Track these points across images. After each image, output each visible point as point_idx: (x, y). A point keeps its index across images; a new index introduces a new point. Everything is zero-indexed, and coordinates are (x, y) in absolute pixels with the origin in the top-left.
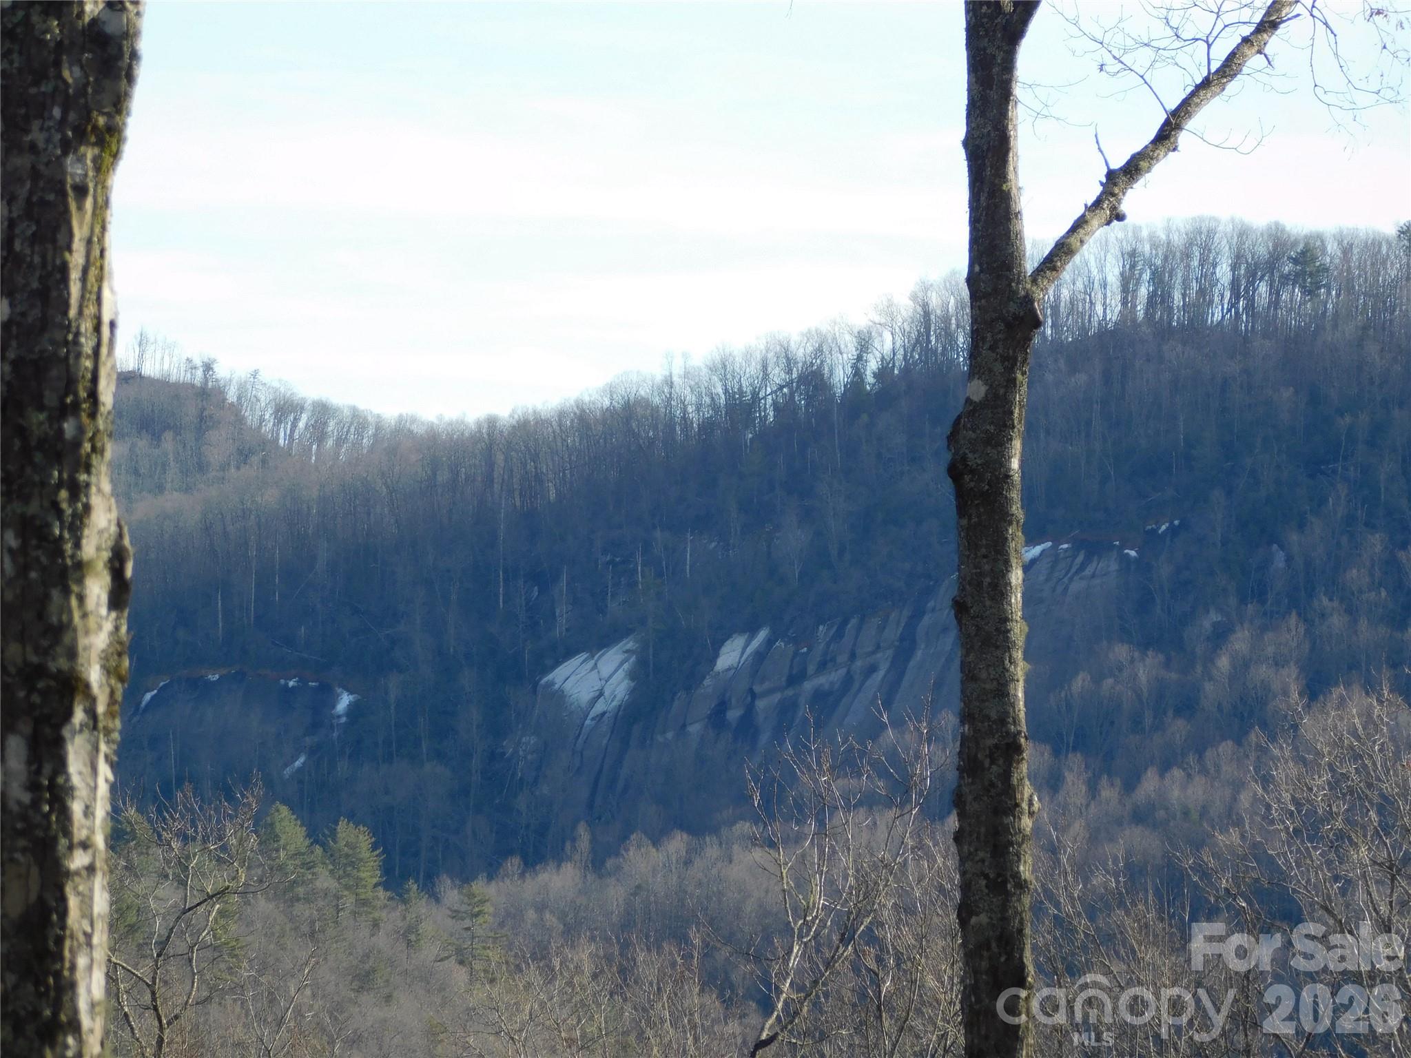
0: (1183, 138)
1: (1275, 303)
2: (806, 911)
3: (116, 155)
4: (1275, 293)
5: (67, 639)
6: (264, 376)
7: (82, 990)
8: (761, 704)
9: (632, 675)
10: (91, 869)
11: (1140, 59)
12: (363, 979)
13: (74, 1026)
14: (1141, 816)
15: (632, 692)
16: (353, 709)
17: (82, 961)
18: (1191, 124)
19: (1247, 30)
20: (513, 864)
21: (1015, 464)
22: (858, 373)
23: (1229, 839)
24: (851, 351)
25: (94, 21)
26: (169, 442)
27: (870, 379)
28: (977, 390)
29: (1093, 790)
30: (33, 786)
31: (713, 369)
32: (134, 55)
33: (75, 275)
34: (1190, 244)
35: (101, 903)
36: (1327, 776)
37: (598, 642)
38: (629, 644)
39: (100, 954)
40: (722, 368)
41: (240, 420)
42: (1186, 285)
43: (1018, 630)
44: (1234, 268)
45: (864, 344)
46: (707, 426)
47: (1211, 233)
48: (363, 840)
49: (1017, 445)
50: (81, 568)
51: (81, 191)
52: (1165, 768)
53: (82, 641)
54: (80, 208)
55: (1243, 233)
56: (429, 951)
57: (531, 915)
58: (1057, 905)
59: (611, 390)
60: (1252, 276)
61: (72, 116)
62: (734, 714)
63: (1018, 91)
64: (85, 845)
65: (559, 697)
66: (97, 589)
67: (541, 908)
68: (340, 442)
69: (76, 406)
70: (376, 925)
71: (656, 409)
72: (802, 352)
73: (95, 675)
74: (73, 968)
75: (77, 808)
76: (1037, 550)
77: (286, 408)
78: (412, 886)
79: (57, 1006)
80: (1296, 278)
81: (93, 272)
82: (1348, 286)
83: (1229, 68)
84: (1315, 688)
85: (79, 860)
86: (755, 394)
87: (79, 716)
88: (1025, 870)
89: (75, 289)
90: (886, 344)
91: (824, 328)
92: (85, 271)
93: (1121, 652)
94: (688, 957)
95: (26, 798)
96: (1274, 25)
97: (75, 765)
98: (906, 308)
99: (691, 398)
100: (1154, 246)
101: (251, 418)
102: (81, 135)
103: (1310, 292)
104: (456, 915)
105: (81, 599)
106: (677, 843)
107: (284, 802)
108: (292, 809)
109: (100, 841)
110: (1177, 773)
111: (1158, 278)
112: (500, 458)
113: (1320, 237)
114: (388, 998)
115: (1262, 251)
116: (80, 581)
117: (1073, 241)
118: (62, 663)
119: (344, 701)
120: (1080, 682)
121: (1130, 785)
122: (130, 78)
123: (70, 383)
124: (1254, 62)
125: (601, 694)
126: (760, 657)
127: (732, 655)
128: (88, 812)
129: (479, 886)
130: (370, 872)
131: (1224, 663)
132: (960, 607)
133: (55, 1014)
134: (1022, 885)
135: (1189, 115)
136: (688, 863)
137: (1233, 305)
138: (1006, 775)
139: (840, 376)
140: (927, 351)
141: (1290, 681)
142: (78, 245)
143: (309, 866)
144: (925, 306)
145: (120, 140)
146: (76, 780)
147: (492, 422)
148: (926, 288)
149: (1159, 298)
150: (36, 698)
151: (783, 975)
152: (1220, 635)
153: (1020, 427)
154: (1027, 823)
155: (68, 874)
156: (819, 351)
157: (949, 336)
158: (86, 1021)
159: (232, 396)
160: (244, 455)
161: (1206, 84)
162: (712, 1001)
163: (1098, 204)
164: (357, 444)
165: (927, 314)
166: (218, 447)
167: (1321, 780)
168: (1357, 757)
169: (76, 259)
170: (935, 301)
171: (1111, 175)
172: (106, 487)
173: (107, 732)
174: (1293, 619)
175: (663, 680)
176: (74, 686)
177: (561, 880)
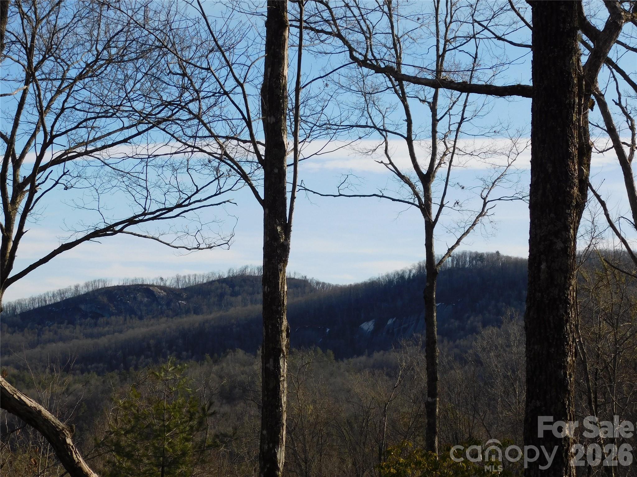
0: (460, 243)
1: (476, 264)
2: (402, 366)
3: (286, 264)
4: (476, 262)
5: (279, 343)
6: (314, 278)
7: (282, 400)
8: (395, 330)
9: (374, 325)
10: (284, 380)
11: (453, 230)
12: (332, 375)
13: (281, 406)
14: (457, 347)
15: (374, 328)
16: (329, 331)
17: (282, 395)
18: (462, 241)
19: (470, 226)
20: (355, 356)
21: (434, 296)
22: (409, 276)
23: (470, 351)
24: (408, 273)
25: (282, 243)
26: (299, 289)
27: (411, 277)
28: (428, 284)
29: (448, 342)
30: (274, 367)
31: (386, 276)
32: (289, 248)
33: (280, 284)
34: (462, 255)
35: (285, 385)
36: (486, 341)
37: (368, 320)
38: (373, 320)
39: (285, 394)
40: (388, 276)
41: (311, 285)
42: (462, 261)
43: (435, 323)
44: (470, 258)
45: (410, 271)
46: (385, 285)
47: (466, 253)
48: (331, 352)
49: (435, 293)
50: (282, 331)
51: (281, 270)
52: (460, 339)
53: (282, 343)
54: (281, 273)
55: (471, 253)
56: (342, 370)
57: (358, 364)
58: (443, 363)
59: (370, 280)
60: (473, 260)
61: (279, 258)
62: (391, 331)
63: (434, 236)
64: (283, 376)
65: (362, 329)
66: (284, 334)
67: (360, 363)
68: (326, 289)
69: (280, 305)
70: (333, 366)
71: (377, 283)
72: (400, 273)
73: (284, 348)
74: (281, 396)
75: (281, 370)
76: (439, 304)
77: (318, 283)
78: (339, 359)
79: (278, 403)
80: (480, 260)
81: (283, 283)
82: (488, 261)
83: (468, 232)
84: (484, 326)
85: (282, 379)
86: (393, 280)
87: (282, 355)
88: (437, 362)
89: (280, 286)
90: (414, 271)
91: (404, 269)
92: (282, 283)
93: (453, 320)
94: (384, 372)
95: (273, 369)
96: (475, 225)
97: (281, 363)
98: (417, 265)
99: (382, 281)
100: (457, 255)
101: (312, 285)
102: (281, 261)
103: (482, 262)
104: (346, 364)
105: (282, 336)
106: (382, 352)
107: (319, 346)
108: (320, 347)
109: (285, 375)
110: (462, 340)
111: (457, 260)
112: (352, 291)
113: (483, 253)
114: (336, 378)
115: (474, 256)
116: (282, 334)
117: (443, 260)
118: (279, 347)
119: (328, 330)
120: (446, 325)
121: (455, 341)
122: (289, 252)
123: (280, 301)
124: (472, 231)
125: (369, 328)
126: (394, 322)
127: (390, 322)
128: (283, 371)
129: (350, 360)
130: (332, 357)
131: (469, 322)
132: (426, 319)
133: (278, 404)
134: (437, 364)
135: (461, 239)
136: (383, 355)
137: (470, 264)
138: (434, 346)
139: (407, 277)
140: (420, 273)
141: (480, 324)
142: (280, 279)
143: (323, 357)
144: (420, 265)
145: (287, 262)
146: (281, 366)
147: (351, 285)
148: (420, 263)
149: (458, 263)
150: (275, 353)
151: (398, 376)
152: (468, 318)
153: (435, 290)
154: (437, 354)
155: (280, 381)
156: (403, 273)
157: (424, 270)
158: (283, 405)
159: (309, 281)
160: (311, 291)
161: (464, 234)
162: (387, 378)
163: (447, 254)
164: (329, 289)
165: (420, 267)
166: (307, 290)
167: (485, 342)
168: (491, 338)
169: (280, 281)
170: (421, 264)
171: (449, 249)
172: (286, 318)
173: (286, 358)
174: (480, 315)
175: (379, 326)
176: (281, 350)
177: (363, 358)
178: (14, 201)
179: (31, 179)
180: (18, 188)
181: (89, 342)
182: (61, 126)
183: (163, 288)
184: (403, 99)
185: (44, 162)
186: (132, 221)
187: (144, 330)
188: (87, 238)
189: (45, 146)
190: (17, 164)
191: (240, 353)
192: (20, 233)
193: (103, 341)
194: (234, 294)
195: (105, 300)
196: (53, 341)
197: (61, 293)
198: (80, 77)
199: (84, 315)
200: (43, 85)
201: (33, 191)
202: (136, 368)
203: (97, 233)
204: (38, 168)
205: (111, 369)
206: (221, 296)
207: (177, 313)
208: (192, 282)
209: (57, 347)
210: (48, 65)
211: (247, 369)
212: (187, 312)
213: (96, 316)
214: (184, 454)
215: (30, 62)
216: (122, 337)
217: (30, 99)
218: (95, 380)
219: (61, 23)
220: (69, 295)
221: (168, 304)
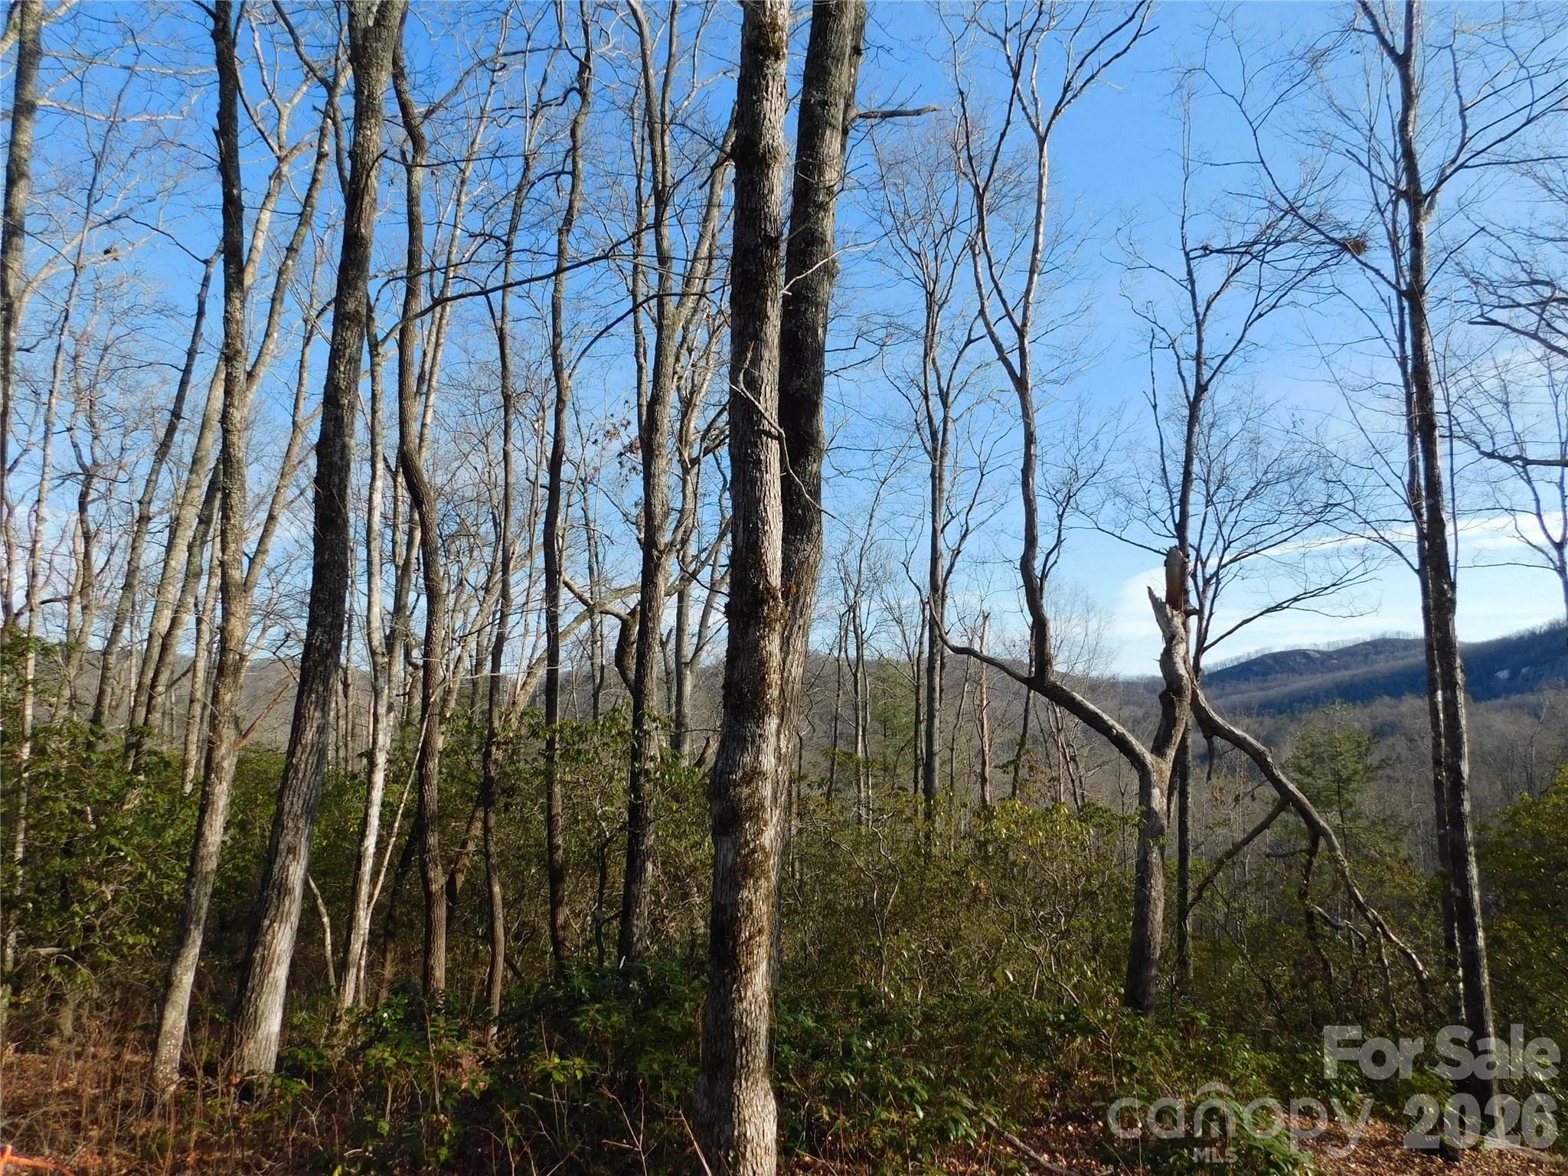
8: (1530, 677)
9: (1509, 673)
15: (1509, 676)
22: (1540, 632)
27: (1543, 632)
37: (1502, 669)
38: (1508, 669)
46: (1517, 640)
62: (1526, 678)
65: (1497, 677)
90: (1544, 627)
112: (1485, 646)
125: (1504, 676)
126: (1528, 670)
139: (1538, 632)
175: (1515, 673)
176: (1456, 683)
177: (1501, 701)
178: (1204, 591)
179: (1216, 574)
180: (1207, 582)
181: (1261, 693)
182: (1235, 535)
183: (1318, 652)
184: (1529, 482)
185: (1224, 561)
186: (1296, 599)
187: (1304, 684)
188: (1262, 614)
189: (1225, 550)
190: (1204, 565)
191: (1387, 699)
192: (1211, 614)
193: (1272, 693)
194: (1378, 653)
195: (1271, 662)
196: (1234, 694)
197: (1237, 658)
198: (1246, 498)
199: (1257, 674)
200: (1219, 506)
201: (1218, 583)
202: (1300, 712)
203: (1269, 610)
204: (1220, 567)
205: (1281, 712)
206: (1366, 656)
207: (1331, 670)
208: (1341, 646)
209: (1236, 699)
210: (1222, 491)
211: (1394, 711)
212: (1339, 669)
213: (1265, 674)
214: (1356, 773)
215: (1208, 491)
216: (1287, 689)
217: (1211, 517)
218: (1268, 721)
219: (1228, 462)
220: (1243, 660)
221: (1322, 664)
